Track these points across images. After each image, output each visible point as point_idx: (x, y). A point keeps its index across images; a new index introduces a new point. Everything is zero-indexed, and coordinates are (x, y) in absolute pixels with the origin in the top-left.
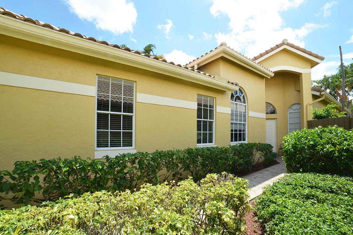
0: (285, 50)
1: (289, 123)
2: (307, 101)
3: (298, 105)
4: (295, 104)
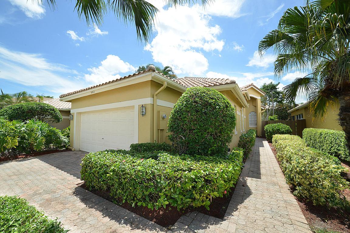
0: (252, 88)
1: (249, 120)
2: (259, 111)
3: (254, 112)
4: (252, 112)
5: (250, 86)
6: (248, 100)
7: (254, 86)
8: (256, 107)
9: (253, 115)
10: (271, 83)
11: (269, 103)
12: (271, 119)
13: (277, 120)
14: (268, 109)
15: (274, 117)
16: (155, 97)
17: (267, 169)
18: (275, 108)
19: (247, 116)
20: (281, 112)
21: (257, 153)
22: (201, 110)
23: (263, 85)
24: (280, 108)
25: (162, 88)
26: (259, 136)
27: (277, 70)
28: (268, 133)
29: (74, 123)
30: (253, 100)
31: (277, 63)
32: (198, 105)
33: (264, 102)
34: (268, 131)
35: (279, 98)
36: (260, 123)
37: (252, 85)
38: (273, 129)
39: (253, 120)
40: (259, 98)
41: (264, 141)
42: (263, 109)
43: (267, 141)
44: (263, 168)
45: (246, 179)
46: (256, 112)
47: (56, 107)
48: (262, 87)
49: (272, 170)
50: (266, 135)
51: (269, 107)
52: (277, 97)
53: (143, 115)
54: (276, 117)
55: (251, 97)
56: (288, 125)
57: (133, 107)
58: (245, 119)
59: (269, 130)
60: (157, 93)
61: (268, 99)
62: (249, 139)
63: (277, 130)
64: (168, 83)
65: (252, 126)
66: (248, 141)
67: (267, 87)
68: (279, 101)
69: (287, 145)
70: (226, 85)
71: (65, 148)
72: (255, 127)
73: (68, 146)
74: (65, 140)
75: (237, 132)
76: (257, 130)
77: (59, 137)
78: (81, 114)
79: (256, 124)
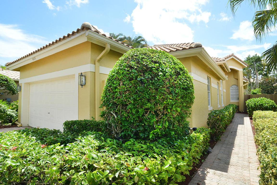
0: (233, 59)
1: (230, 94)
2: (241, 84)
3: (236, 86)
4: (234, 85)
5: (230, 56)
6: (228, 72)
7: (234, 56)
8: (237, 79)
9: (235, 89)
10: (256, 55)
11: (254, 77)
12: (254, 93)
13: (260, 93)
14: (253, 83)
15: (257, 90)
16: (97, 63)
17: (240, 155)
18: (260, 81)
19: (228, 90)
20: (267, 85)
21: (233, 133)
22: (136, 78)
23: (247, 57)
24: (265, 81)
25: (104, 52)
26: (241, 112)
27: (256, 32)
28: (249, 108)
29: (22, 95)
30: (234, 72)
31: (255, 23)
32: (133, 70)
33: (247, 74)
34: (249, 106)
35: (264, 71)
36: (242, 98)
37: (233, 55)
38: (255, 104)
39: (234, 94)
40: (240, 70)
41: (246, 117)
42: (245, 82)
43: (249, 117)
44: (236, 154)
45: (207, 172)
46: (238, 85)
47: (10, 77)
48: (246, 59)
49: (247, 156)
50: (248, 110)
51: (254, 80)
52: (262, 70)
53: (82, 85)
54: (259, 90)
55: (231, 69)
56: (272, 100)
57: (73, 76)
58: (225, 94)
59: (251, 105)
60: (98, 58)
61: (252, 72)
62: (219, 117)
63: (260, 105)
64: (111, 46)
65: (234, 101)
66: (218, 119)
67: (252, 58)
68: (265, 74)
69: (265, 126)
70: (189, 50)
71: (11, 124)
72: (237, 101)
73: (15, 121)
74: (13, 114)
75: (212, 107)
76: (239, 104)
77: (4, 110)
78: (30, 84)
79: (238, 99)
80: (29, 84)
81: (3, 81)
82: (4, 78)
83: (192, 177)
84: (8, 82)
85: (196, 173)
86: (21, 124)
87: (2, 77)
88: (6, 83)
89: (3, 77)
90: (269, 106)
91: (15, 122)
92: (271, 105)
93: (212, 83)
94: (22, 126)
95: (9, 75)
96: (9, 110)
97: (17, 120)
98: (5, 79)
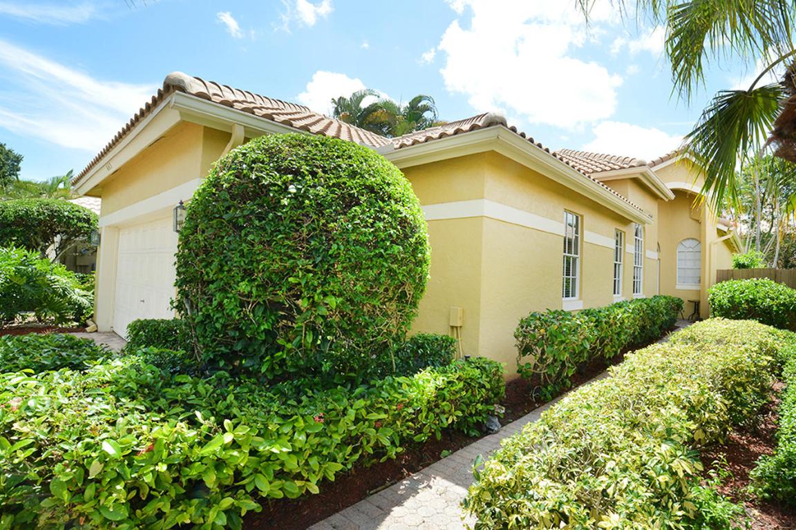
1: (677, 267)
2: (711, 237)
3: (694, 241)
4: (689, 239)
5: (677, 153)
6: (667, 200)
8: (699, 222)
9: (691, 250)
12: (739, 266)
39: (690, 265)
46: (700, 239)
65: (686, 287)
70: (471, 132)
71: (77, 324)
72: (695, 287)
73: (88, 318)
74: (84, 300)
75: (581, 301)
76: (700, 298)
77: (64, 291)
78: (119, 230)
79: (700, 281)
80: (117, 228)
81: (80, 221)
82: (82, 215)
83: (371, 492)
84: (91, 224)
85: (392, 484)
86: (97, 326)
87: (77, 211)
88: (87, 225)
89: (80, 212)
90: (776, 305)
91: (87, 321)
92: (784, 303)
93: (585, 232)
94: (96, 331)
95: (92, 206)
96: (77, 290)
97: (92, 316)
98: (85, 217)
